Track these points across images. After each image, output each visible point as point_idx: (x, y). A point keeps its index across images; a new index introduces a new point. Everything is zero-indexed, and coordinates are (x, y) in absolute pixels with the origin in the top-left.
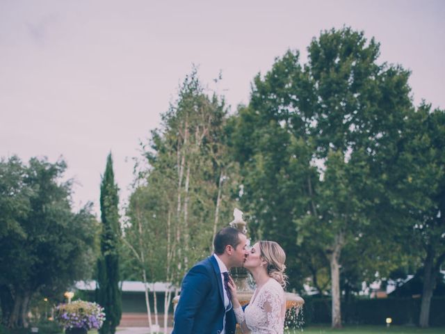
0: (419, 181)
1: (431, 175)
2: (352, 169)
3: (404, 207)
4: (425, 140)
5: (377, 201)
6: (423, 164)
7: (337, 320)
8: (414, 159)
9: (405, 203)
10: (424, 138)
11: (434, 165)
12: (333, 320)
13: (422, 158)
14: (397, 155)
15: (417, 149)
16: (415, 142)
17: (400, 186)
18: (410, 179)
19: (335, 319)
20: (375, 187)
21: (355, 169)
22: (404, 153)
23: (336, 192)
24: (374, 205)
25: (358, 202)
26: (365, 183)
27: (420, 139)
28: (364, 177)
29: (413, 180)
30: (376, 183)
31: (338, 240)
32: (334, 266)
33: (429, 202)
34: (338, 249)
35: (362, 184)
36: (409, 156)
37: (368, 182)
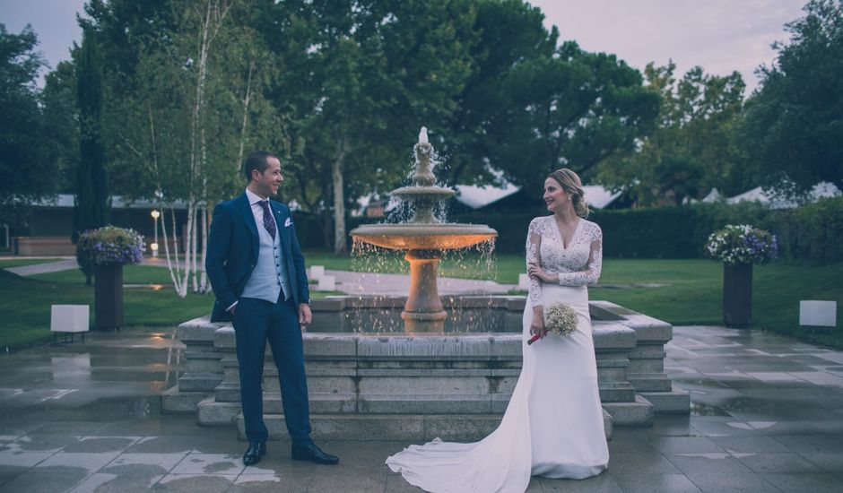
0: (444, 80)
1: (457, 73)
2: (366, 60)
3: (425, 109)
4: (450, 31)
5: (394, 101)
6: (447, 60)
7: (341, 245)
8: (437, 53)
9: (426, 106)
10: (449, 28)
11: (460, 62)
12: (337, 244)
13: (446, 52)
14: (417, 46)
15: (441, 40)
16: (439, 32)
17: (421, 84)
18: (434, 76)
19: (340, 242)
20: (392, 83)
21: (370, 60)
22: (426, 44)
23: (348, 88)
24: (391, 105)
25: (372, 102)
26: (381, 79)
27: (444, 29)
28: (380, 70)
29: (437, 78)
30: (394, 79)
31: (342, 145)
32: (337, 177)
33: (454, 105)
34: (341, 157)
35: (378, 80)
36: (433, 49)
37: (385, 77)
